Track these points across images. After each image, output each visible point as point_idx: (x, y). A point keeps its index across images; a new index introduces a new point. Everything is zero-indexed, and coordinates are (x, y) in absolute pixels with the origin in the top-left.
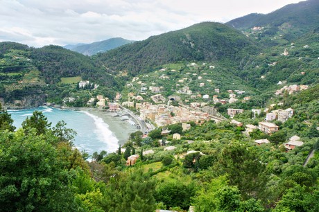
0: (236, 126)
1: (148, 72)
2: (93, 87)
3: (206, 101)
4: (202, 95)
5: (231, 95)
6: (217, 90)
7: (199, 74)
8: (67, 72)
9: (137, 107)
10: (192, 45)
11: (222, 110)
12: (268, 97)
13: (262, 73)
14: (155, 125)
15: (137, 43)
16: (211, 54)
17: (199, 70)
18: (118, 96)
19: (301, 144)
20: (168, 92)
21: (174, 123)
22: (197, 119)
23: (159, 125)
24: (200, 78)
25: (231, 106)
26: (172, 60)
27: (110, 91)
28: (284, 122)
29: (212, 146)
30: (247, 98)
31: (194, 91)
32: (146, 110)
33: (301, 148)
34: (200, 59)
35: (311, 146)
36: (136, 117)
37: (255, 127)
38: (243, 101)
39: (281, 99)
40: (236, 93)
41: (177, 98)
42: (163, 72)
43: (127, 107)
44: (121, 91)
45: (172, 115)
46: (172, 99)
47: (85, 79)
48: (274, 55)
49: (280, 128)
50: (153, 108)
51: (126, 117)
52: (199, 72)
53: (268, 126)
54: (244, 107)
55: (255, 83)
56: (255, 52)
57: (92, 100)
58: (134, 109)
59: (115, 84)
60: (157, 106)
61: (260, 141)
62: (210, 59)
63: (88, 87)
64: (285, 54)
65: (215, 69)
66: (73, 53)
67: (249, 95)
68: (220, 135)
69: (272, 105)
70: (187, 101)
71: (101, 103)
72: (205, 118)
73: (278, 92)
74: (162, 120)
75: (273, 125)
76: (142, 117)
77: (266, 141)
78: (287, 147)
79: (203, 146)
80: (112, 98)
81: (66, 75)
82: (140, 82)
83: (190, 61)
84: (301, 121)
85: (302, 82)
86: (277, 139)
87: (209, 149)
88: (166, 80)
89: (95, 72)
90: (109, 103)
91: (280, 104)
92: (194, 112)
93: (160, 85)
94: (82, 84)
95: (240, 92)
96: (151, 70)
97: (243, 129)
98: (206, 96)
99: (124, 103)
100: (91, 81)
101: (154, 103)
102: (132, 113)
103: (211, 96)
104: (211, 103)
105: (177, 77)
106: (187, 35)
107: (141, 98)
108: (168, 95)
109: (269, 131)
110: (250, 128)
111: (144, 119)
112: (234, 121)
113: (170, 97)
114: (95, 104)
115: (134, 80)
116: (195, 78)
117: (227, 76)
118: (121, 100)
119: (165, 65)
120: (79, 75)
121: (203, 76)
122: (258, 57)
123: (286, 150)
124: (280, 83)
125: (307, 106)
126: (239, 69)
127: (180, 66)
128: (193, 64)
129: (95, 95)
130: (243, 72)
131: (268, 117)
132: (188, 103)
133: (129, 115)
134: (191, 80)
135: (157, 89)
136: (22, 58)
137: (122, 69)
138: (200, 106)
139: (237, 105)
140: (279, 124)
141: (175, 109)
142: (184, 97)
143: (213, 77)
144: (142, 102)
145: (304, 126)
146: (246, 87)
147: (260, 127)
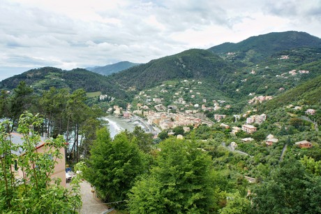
0: (225, 128)
1: (151, 87)
2: (110, 99)
3: (196, 109)
4: (194, 104)
5: (215, 104)
6: (205, 101)
7: (190, 89)
8: (91, 89)
9: (144, 115)
10: (184, 66)
11: (210, 115)
12: (243, 105)
13: (237, 87)
14: (160, 128)
15: (142, 65)
16: (198, 73)
17: (190, 85)
18: (129, 106)
19: (276, 141)
20: (167, 103)
21: (175, 126)
22: (192, 123)
23: (163, 128)
24: (191, 91)
25: (217, 112)
26: (169, 78)
27: (123, 102)
28: (260, 124)
29: (210, 144)
30: (228, 106)
31: (187, 101)
32: (152, 117)
33: (277, 143)
34: (190, 77)
35: (284, 142)
36: (145, 122)
37: (239, 129)
38: (226, 109)
39: (255, 107)
40: (219, 103)
41: (175, 107)
42: (163, 87)
43: (137, 115)
44: (131, 102)
45: (172, 120)
46: (171, 108)
47: (104, 94)
48: (245, 73)
49: (258, 129)
50: (157, 115)
51: (137, 122)
52: (190, 87)
53: (248, 127)
54: (226, 113)
55: (232, 95)
56: (231, 71)
57: (110, 109)
58: (142, 116)
59: (126, 97)
60: (160, 113)
61: (246, 139)
62: (198, 77)
63: (106, 100)
64: (253, 72)
65: (203, 84)
66: (94, 74)
67: (228, 104)
68: (213, 135)
69: (249, 111)
70: (182, 109)
71: (117, 111)
72: (197, 122)
73: (251, 101)
74: (165, 124)
75: (252, 127)
76: (149, 122)
77: (250, 139)
78: (267, 143)
79: (203, 144)
80: (124, 107)
81: (90, 90)
82: (145, 95)
83: (183, 78)
84: (272, 123)
85: (267, 93)
86: (260, 137)
87: (208, 146)
88: (165, 93)
89: (112, 88)
90: (123, 112)
91: (255, 110)
92: (188, 118)
93: (161, 97)
94: (102, 97)
95: (222, 102)
96: (153, 86)
97: (230, 130)
98: (197, 105)
99: (134, 112)
100: (109, 95)
101: (157, 111)
102: (141, 119)
103: (200, 105)
104: (201, 111)
105: (174, 91)
106: (180, 59)
107: (147, 108)
108: (168, 105)
109: (250, 131)
110: (236, 130)
111: (151, 124)
112: (222, 124)
113: (169, 107)
114: (112, 113)
115: (140, 94)
116: (187, 92)
117: (212, 89)
118: (132, 109)
119: (164, 82)
120: (99, 90)
121: (194, 90)
122: (233, 75)
123: (266, 145)
124: (250, 94)
125: (275, 112)
126: (220, 84)
127: (175, 82)
128: (185, 81)
129: (112, 106)
130: (223, 86)
131: (248, 120)
132: (183, 111)
133: (139, 121)
134: (184, 93)
135: (159, 100)
136: (58, 78)
137: (131, 85)
138: (192, 113)
139: (221, 112)
140: (257, 126)
141: (174, 116)
142: (180, 106)
143: (201, 91)
144: (148, 110)
145: (275, 127)
146: (225, 98)
147: (243, 129)
